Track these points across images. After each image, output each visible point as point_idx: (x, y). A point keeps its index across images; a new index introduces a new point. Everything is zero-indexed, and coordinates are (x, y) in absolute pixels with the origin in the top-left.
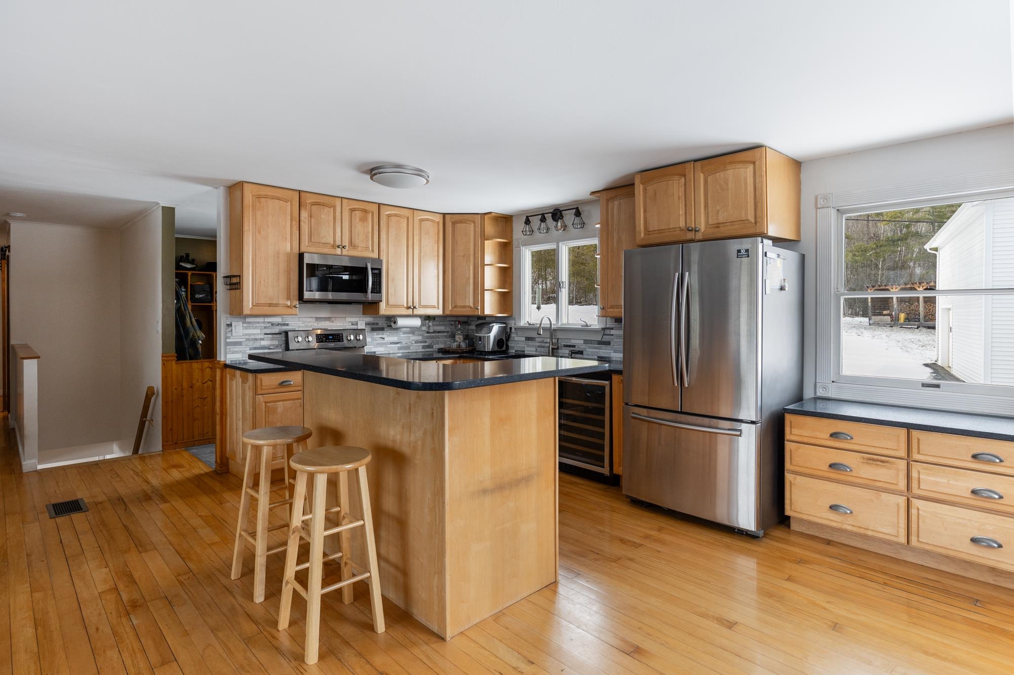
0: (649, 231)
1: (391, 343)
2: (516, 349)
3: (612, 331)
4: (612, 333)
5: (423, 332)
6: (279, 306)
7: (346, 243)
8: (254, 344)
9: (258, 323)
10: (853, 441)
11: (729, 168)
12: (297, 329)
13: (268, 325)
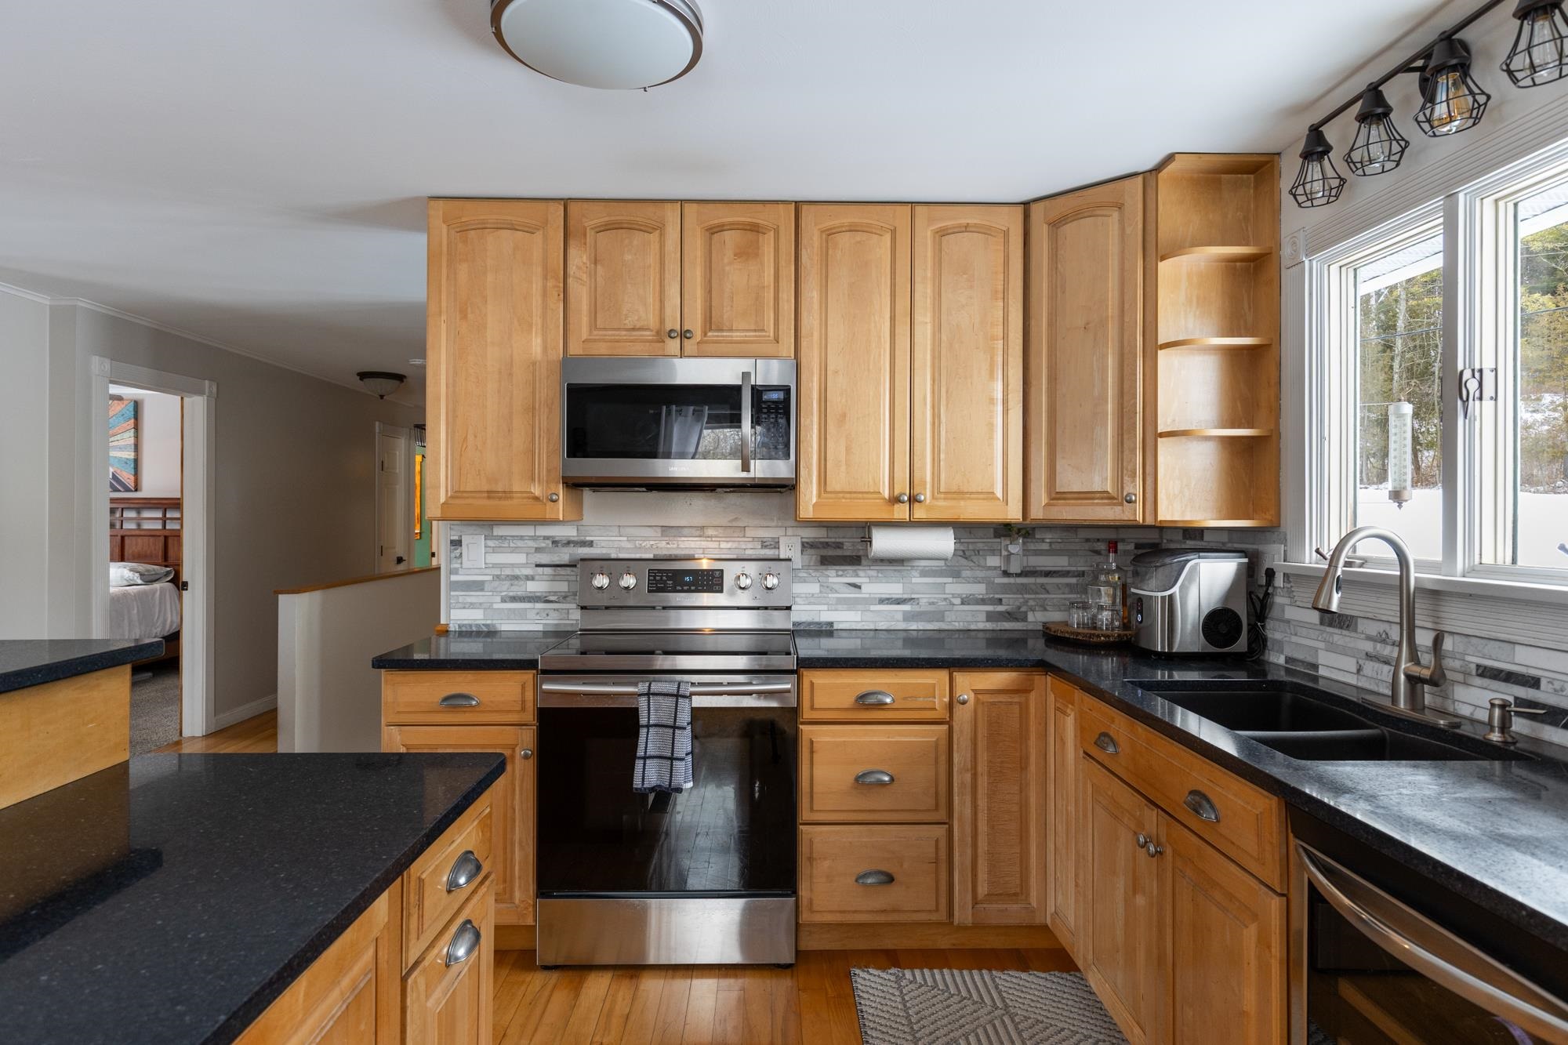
1: (882, 601)
2: (1289, 651)
5: (990, 574)
6: (511, 498)
7: (695, 323)
8: (513, 588)
9: (521, 538)
12: (613, 556)
13: (543, 545)
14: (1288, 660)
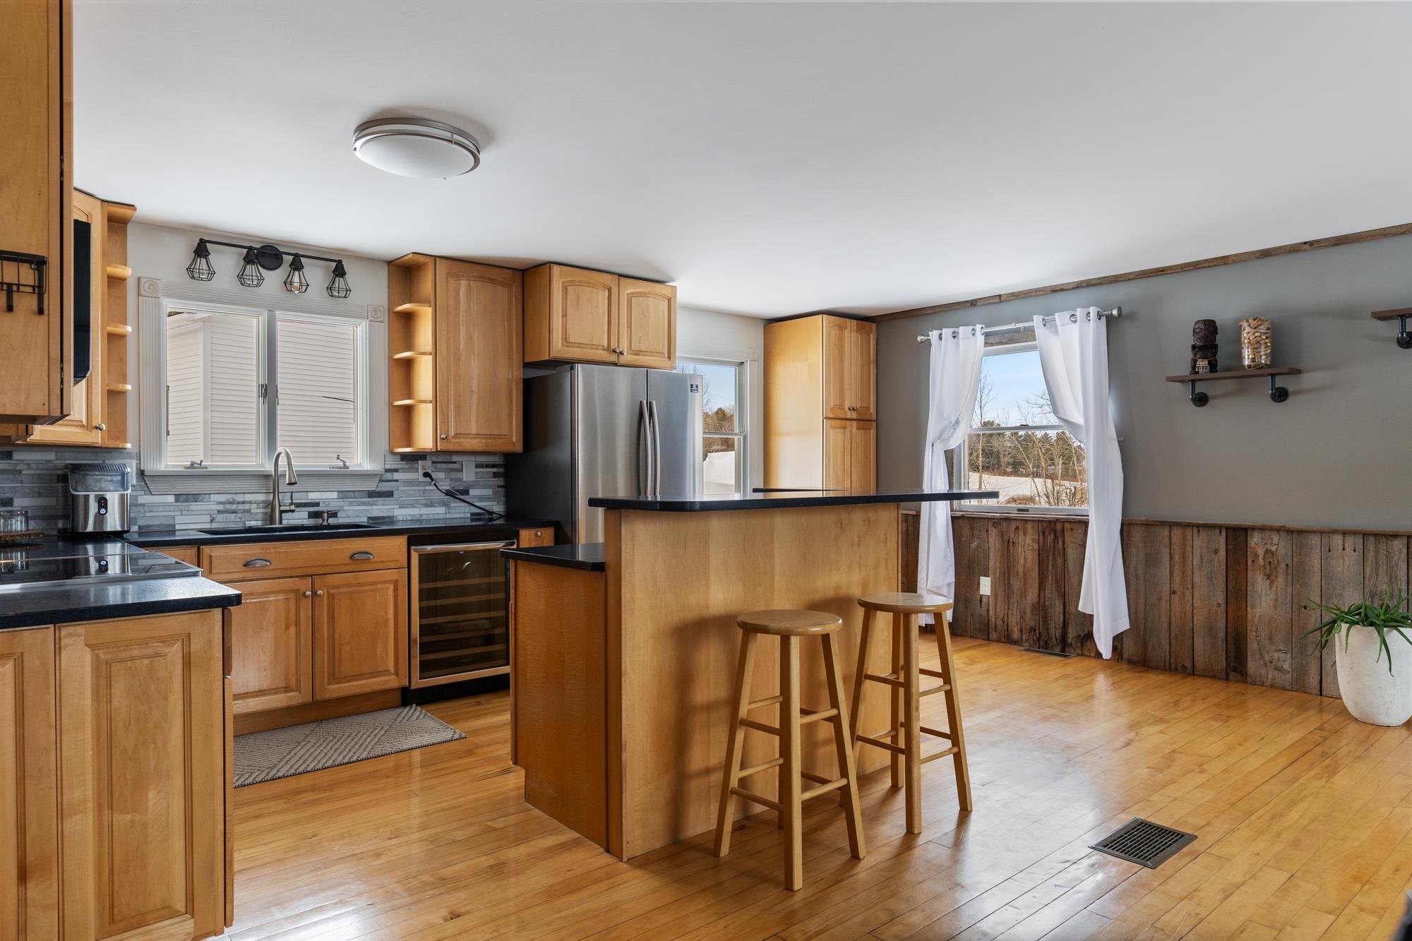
0: (569, 342)
2: (142, 522)
3: (396, 474)
4: (395, 478)
11: (650, 295)
14: (140, 528)
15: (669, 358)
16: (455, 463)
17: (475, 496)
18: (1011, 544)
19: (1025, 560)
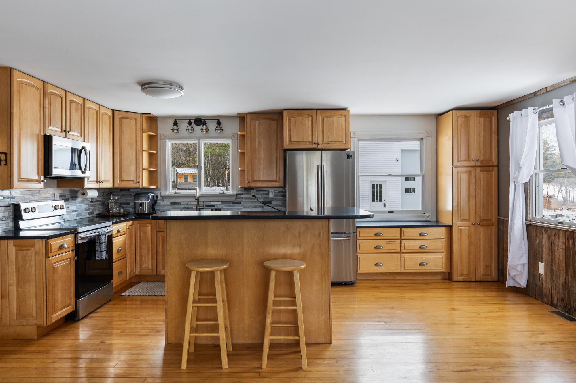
0: (292, 142)
3: (242, 195)
4: (242, 197)
6: (32, 181)
10: (383, 236)
11: (334, 116)
13: (1, 199)
15: (346, 143)
16: (266, 191)
17: (274, 204)
18: (553, 244)
19: (559, 255)
